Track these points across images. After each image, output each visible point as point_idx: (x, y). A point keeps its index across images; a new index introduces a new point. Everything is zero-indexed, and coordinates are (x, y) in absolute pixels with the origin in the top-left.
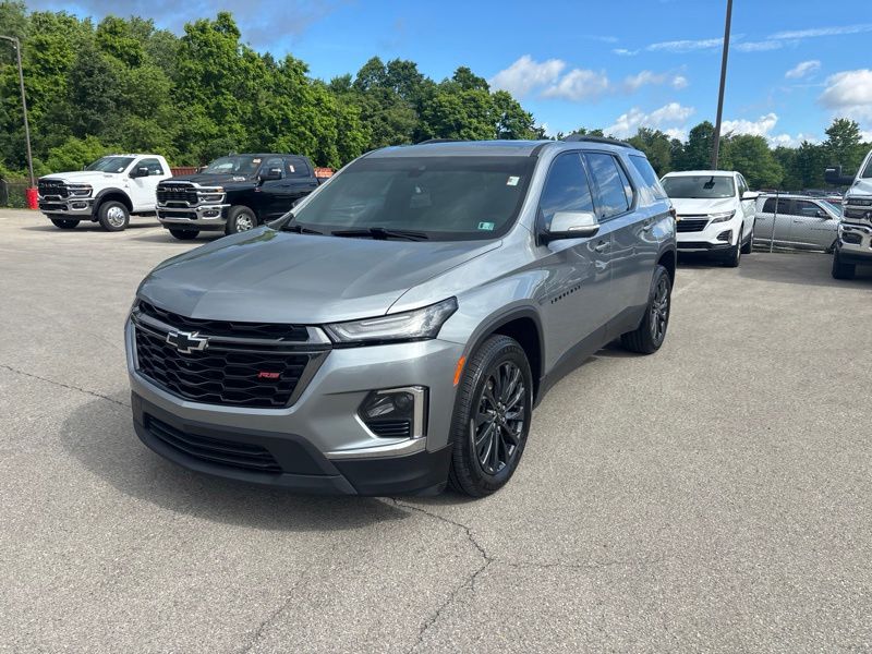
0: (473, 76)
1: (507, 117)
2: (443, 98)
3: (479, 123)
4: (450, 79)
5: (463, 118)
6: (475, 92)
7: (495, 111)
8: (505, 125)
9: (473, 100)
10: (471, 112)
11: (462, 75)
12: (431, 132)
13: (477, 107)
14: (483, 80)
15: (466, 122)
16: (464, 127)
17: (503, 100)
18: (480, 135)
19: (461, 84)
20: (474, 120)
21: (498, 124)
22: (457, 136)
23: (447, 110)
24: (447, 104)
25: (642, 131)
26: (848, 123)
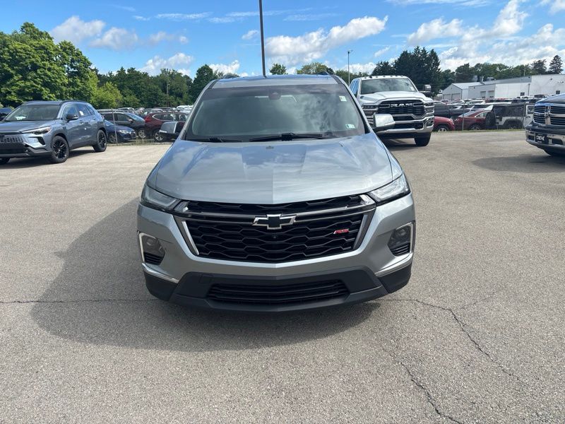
0: (37, 30)
1: (73, 61)
2: (17, 45)
3: (51, 64)
4: (18, 31)
5: (37, 61)
6: (43, 42)
7: (64, 57)
8: (72, 67)
9: (43, 48)
10: (43, 57)
11: (28, 29)
12: (12, 72)
13: (48, 53)
14: (47, 33)
15: (40, 63)
16: (40, 67)
17: (67, 48)
18: (53, 73)
19: (29, 36)
20: (47, 63)
21: (66, 66)
22: (35, 74)
23: (24, 55)
24: (22, 51)
25: (164, 71)
26: (280, 66)
